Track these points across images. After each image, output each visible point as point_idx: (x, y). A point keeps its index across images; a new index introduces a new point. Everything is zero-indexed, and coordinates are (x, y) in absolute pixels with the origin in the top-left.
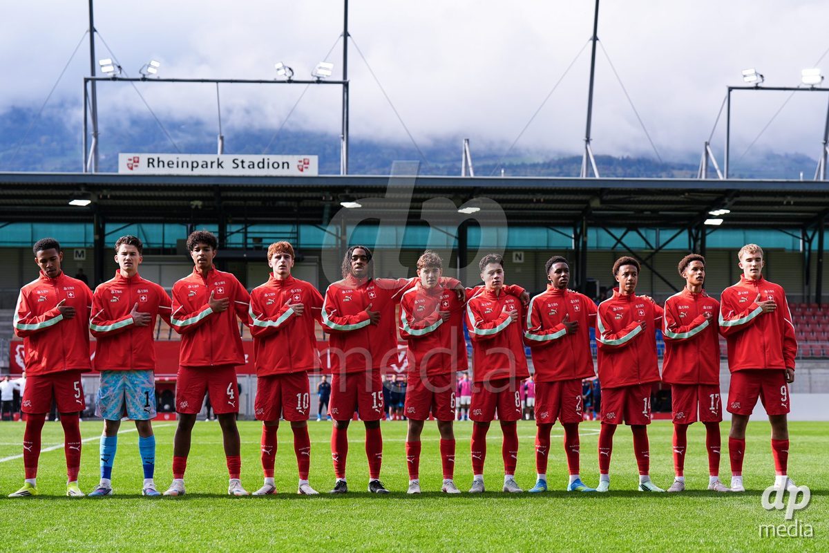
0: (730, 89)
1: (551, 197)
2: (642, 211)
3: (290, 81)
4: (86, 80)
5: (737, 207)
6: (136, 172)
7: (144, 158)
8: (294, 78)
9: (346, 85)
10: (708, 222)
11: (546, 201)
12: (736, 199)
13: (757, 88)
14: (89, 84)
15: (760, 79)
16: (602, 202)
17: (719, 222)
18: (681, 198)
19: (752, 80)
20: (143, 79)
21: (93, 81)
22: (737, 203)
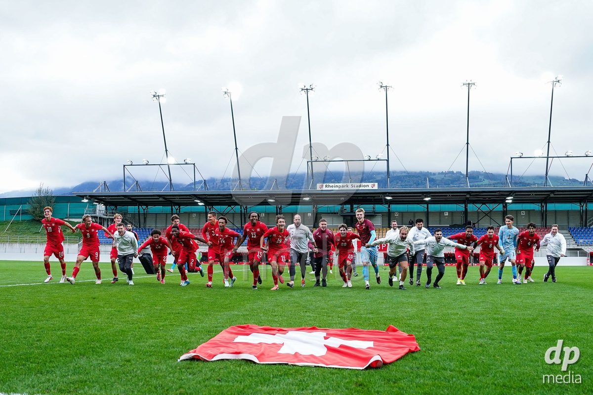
0: (512, 158)
1: (453, 194)
2: (486, 198)
3: (369, 160)
4: (308, 162)
8: (371, 159)
9: (388, 161)
10: (507, 201)
11: (452, 196)
13: (521, 157)
14: (310, 163)
15: (522, 155)
16: (470, 195)
17: (511, 201)
18: (496, 194)
19: (519, 155)
20: (325, 161)
21: (312, 162)
22: (515, 195)
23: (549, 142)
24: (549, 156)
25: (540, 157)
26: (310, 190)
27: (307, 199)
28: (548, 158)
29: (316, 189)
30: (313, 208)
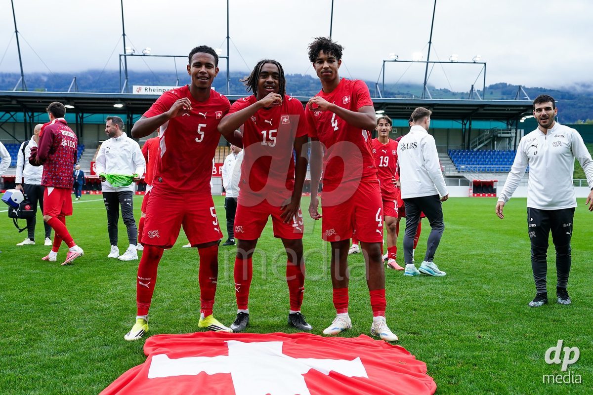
0: (384, 61)
4: (120, 56)
5: (387, 110)
6: (140, 93)
7: (143, 87)
9: (228, 58)
12: (387, 107)
13: (396, 61)
14: (123, 58)
15: (397, 57)
19: (393, 58)
20: (144, 55)
21: (125, 56)
22: (387, 108)
23: (430, 42)
24: (429, 61)
25: (418, 62)
26: (123, 93)
27: (120, 106)
28: (428, 63)
29: (132, 93)
30: (128, 118)
